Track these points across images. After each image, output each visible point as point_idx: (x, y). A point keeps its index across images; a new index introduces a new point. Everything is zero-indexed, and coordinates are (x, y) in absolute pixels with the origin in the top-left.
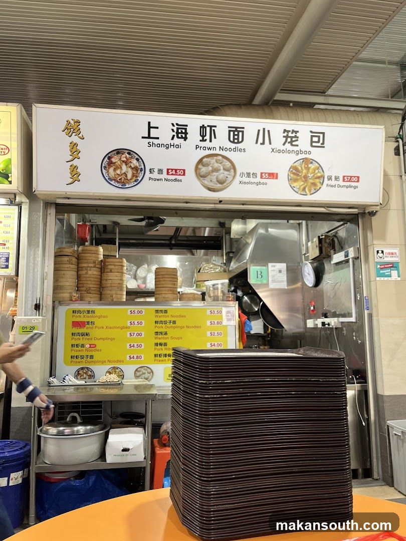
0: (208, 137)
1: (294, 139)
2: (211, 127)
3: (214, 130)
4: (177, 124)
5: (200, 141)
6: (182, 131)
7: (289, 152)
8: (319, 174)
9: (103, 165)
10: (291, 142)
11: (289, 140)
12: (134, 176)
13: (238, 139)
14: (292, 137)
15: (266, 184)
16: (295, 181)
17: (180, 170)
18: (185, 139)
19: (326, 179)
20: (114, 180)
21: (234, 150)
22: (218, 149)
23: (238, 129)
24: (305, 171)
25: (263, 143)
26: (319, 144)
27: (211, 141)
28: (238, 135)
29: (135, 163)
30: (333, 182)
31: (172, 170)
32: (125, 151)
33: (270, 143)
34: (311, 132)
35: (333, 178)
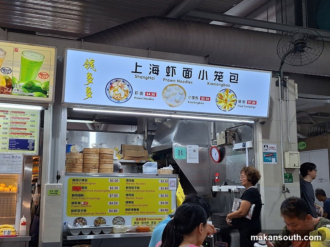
0: (171, 74)
1: (220, 77)
2: (173, 67)
3: (175, 70)
4: (153, 65)
5: (166, 76)
6: (156, 69)
7: (217, 85)
8: (234, 99)
9: (107, 88)
10: (219, 79)
11: (218, 77)
12: (125, 96)
13: (188, 75)
14: (219, 76)
15: (203, 103)
16: (220, 102)
17: (154, 93)
18: (157, 74)
19: (238, 101)
20: (113, 97)
21: (186, 82)
22: (176, 81)
23: (189, 70)
24: (226, 97)
25: (203, 79)
26: (235, 81)
27: (172, 76)
28: (188, 73)
29: (126, 88)
30: (241, 104)
31: (149, 93)
32: (121, 80)
33: (207, 79)
34: (231, 73)
35: (242, 101)
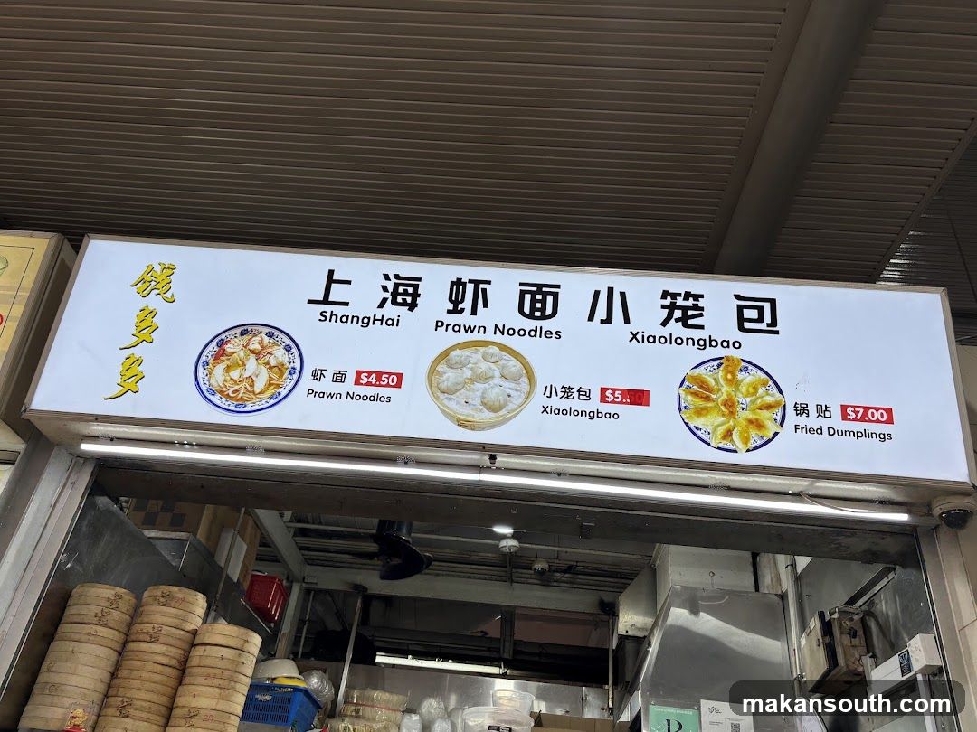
0: (467, 305)
1: (690, 313)
2: (477, 283)
3: (484, 291)
4: (397, 276)
5: (449, 312)
6: (406, 291)
7: (679, 341)
8: (769, 399)
9: (203, 358)
10: (684, 321)
11: (678, 314)
12: (270, 385)
13: (543, 309)
14: (685, 309)
15: (616, 416)
16: (700, 412)
17: (390, 374)
18: (412, 306)
19: (790, 411)
20: (221, 392)
21: (533, 333)
22: (490, 329)
23: (544, 289)
24: (725, 388)
25: (608, 320)
26: (763, 326)
27: (474, 312)
28: (544, 302)
29: (279, 355)
30: (813, 421)
31: (370, 373)
32: (261, 328)
33: (627, 320)
34: (738, 297)
35: (812, 410)
